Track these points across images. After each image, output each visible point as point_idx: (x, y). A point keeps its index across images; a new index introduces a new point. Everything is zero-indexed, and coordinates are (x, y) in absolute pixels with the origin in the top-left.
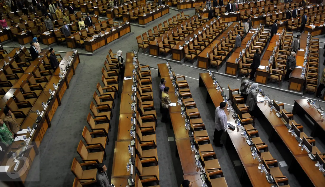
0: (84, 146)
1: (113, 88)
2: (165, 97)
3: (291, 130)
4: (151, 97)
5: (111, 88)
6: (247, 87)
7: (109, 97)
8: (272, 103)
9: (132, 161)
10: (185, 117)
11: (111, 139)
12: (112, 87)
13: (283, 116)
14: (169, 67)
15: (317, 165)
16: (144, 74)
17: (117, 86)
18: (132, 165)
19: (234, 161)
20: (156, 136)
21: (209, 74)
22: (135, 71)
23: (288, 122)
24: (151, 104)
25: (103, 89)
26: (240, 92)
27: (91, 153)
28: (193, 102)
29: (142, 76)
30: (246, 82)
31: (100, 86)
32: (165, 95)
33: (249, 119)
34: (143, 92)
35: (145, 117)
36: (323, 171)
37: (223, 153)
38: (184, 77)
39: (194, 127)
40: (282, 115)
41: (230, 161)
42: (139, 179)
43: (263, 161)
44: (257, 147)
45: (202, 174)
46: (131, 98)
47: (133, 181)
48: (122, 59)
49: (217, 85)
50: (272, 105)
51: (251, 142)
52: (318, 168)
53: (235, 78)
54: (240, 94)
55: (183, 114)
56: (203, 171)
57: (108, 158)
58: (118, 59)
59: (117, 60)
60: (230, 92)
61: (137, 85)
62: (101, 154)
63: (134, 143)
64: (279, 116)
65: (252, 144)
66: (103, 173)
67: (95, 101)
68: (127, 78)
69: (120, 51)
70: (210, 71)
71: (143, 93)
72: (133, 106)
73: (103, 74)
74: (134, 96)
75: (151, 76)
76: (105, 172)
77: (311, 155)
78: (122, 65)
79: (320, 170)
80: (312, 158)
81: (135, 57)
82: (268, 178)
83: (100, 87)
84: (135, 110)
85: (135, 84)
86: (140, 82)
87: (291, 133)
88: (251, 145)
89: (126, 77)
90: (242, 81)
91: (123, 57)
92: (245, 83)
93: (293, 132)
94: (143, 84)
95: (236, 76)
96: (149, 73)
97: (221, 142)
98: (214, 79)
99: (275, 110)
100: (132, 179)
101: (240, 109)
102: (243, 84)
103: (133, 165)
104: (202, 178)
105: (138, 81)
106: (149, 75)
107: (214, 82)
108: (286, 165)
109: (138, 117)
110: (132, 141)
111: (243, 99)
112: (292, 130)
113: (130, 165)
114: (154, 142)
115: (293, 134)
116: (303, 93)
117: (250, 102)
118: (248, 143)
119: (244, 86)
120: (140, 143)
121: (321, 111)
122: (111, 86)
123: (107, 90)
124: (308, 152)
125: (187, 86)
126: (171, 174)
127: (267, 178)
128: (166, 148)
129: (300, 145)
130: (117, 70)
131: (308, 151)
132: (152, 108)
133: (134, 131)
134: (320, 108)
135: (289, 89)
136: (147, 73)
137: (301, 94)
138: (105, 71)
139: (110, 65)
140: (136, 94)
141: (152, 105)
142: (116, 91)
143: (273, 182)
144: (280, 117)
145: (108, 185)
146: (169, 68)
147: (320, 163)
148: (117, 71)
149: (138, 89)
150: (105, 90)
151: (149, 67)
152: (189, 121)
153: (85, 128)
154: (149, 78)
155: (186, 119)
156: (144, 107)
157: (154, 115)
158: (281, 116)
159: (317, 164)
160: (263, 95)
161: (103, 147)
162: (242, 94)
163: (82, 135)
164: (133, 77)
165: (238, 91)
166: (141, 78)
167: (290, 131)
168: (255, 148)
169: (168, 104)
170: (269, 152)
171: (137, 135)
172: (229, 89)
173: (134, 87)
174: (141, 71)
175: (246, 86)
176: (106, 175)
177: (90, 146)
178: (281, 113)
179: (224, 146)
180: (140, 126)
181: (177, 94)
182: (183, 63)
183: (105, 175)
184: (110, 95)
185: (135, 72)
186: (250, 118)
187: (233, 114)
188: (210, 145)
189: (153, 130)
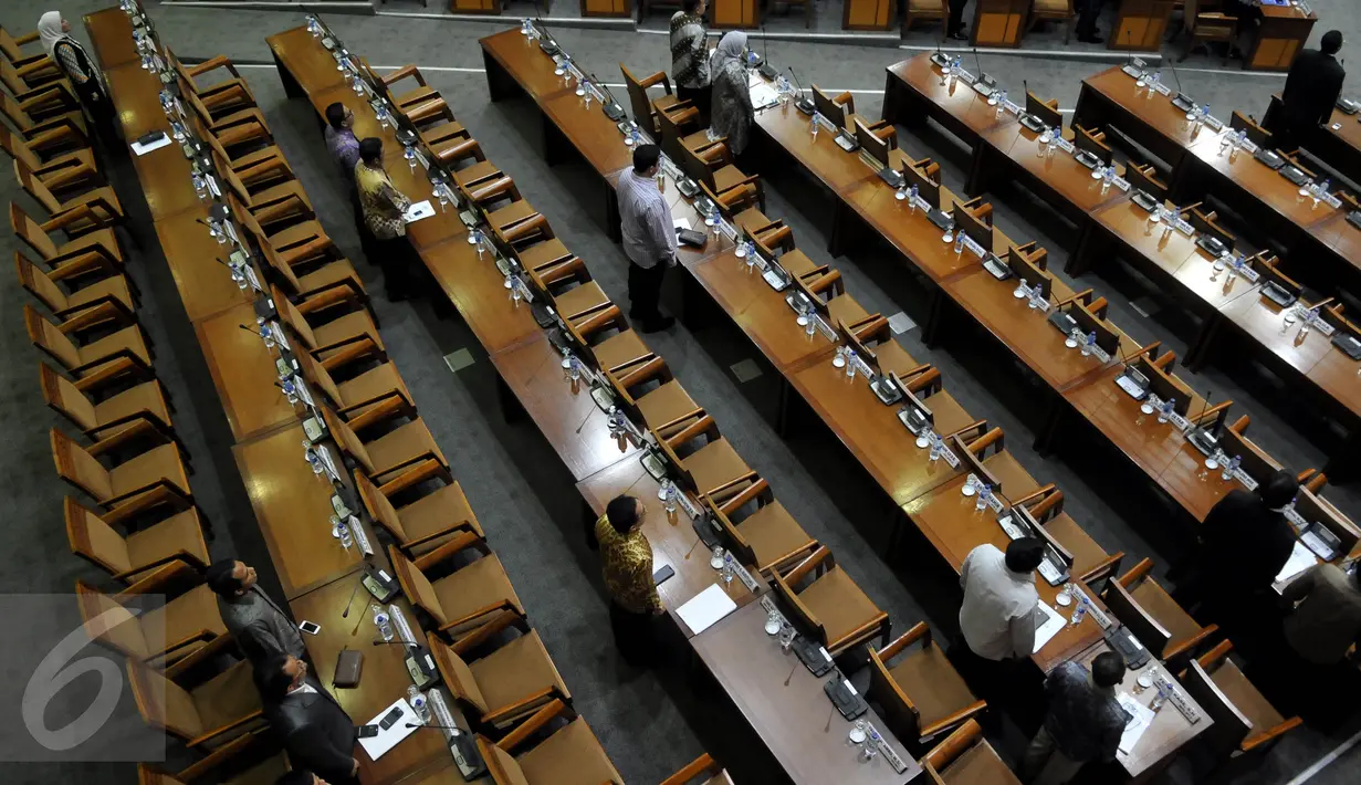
0: (90, 517)
1: (98, 210)
2: (379, 190)
3: (905, 188)
4: (301, 206)
5: (90, 214)
6: (701, 58)
7: (96, 262)
8: (809, 101)
9: (347, 504)
10: (495, 251)
11: (195, 443)
12: (91, 205)
13: (861, 141)
14: (328, 43)
15: (1019, 294)
16: (221, 101)
17: (107, 193)
18: (354, 519)
19: (732, 367)
20: (400, 368)
21: (524, 32)
22: (172, 101)
23: (885, 162)
24: (316, 237)
25: (47, 232)
26: (673, 87)
27: (139, 534)
28: (500, 176)
29: (215, 117)
30: (694, 33)
31: (27, 218)
32: (372, 179)
33: (742, 188)
34: (252, 191)
35: (310, 300)
36: (1045, 309)
37: (684, 350)
38: (417, 74)
39: (546, 280)
40: (859, 141)
41: (715, 372)
42: (409, 562)
43: (841, 332)
44: (808, 288)
45: (646, 455)
46: (213, 233)
47: (388, 579)
48: (79, 54)
49: (574, 78)
50: (811, 108)
51: (783, 277)
52: (1025, 300)
53: (629, 28)
54: (675, 93)
55: (478, 240)
56: (644, 442)
57: (220, 526)
58: (58, 56)
59: (52, 64)
60: (637, 92)
61: (212, 164)
62: (188, 521)
63: (323, 430)
64: (848, 146)
65: (789, 283)
66: (247, 596)
67: (38, 296)
68: (143, 144)
69: (52, 16)
70: (522, 19)
71: (256, 196)
72: (243, 269)
73: (13, 157)
74: (221, 223)
75: (254, 105)
76: (253, 589)
77: (991, 262)
78: (93, 82)
79: (1031, 306)
80: (999, 274)
81: (139, 26)
82: (880, 389)
83: (29, 221)
84: (256, 283)
85: (202, 165)
86: (218, 144)
87: (905, 202)
88: (785, 289)
89: (138, 140)
90: (671, 34)
91: (77, 43)
92: (690, 41)
93: (913, 195)
94: (236, 150)
95: (628, 17)
96: (243, 93)
97: (663, 311)
98: (555, 51)
99: (828, 127)
100: (382, 573)
101: (701, 156)
102: (682, 47)
103: (358, 516)
104: (651, 469)
105: (208, 148)
106: (248, 103)
107: (560, 64)
108: (911, 325)
109: (286, 311)
110: (308, 424)
111: (694, 109)
112: (909, 190)
113: (345, 522)
114: (402, 396)
115: (913, 203)
116: (899, 31)
117: (727, 118)
118: (773, 285)
119: (687, 55)
120: (343, 416)
121: (986, 91)
122: (79, 203)
123: (68, 230)
124: (981, 256)
125: (445, 113)
126: (513, 495)
127: (876, 390)
128: (455, 403)
129: (948, 239)
130: (75, 116)
131: (981, 252)
132: (329, 254)
133: (297, 377)
134: (981, 80)
135: (847, 27)
136: (233, 96)
137: (892, 37)
138: (12, 136)
139: (21, 99)
140: (227, 211)
141: (324, 239)
142: (115, 222)
143: (899, 396)
144: (855, 150)
145: (285, 630)
146: (329, 46)
147: (1031, 285)
148: (74, 120)
149: (225, 185)
150: (60, 232)
151: (229, 64)
152: (515, 263)
153: (56, 441)
154: (253, 119)
155: (498, 257)
156: (289, 258)
157: (349, 281)
158: (857, 145)
159: (1021, 288)
160: (768, 76)
161: (179, 492)
162: (682, 93)
163: (59, 471)
164: (178, 129)
165: (665, 81)
166: (213, 125)
167: (900, 196)
168: (802, 295)
169: (397, 214)
170: (846, 297)
171: (315, 388)
172: (628, 80)
173: (203, 176)
174: (199, 92)
175: (696, 52)
176: (261, 596)
177: (118, 507)
178: (850, 131)
179: (678, 324)
180: (311, 348)
181: (415, 157)
182: (380, 9)
183: (257, 598)
184: (98, 247)
185: (171, 104)
186: (745, 183)
187: (679, 185)
188: (630, 333)
189: (374, 347)
